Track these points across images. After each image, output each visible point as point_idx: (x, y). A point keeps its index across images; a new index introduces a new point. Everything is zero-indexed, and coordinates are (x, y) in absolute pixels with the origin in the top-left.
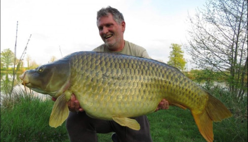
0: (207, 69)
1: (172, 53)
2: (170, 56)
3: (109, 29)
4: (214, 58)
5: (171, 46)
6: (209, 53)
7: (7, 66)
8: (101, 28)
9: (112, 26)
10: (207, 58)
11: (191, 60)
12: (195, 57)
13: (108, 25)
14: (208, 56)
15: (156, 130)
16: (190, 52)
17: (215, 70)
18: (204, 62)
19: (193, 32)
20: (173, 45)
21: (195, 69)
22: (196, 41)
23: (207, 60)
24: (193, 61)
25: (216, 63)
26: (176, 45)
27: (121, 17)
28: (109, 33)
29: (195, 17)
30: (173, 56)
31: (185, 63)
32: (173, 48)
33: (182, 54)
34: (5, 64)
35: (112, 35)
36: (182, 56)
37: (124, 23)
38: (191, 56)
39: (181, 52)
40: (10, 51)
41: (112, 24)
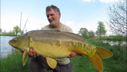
0: (119, 35)
1: (98, 27)
2: (97, 28)
3: (52, 17)
4: (123, 29)
5: (98, 23)
6: (120, 26)
7: (17, 34)
8: (48, 16)
9: (53, 15)
10: (119, 29)
11: (110, 30)
12: (112, 28)
13: (51, 15)
14: (120, 28)
15: (90, 67)
16: (109, 25)
17: (124, 35)
18: (117, 31)
19: (111, 14)
20: (99, 22)
21: (111, 35)
22: (113, 19)
23: (119, 30)
24: (111, 30)
25: (124, 32)
26: (101, 22)
27: (58, 10)
28: (52, 19)
29: (112, 7)
30: (99, 28)
31: (106, 31)
32: (99, 24)
33: (104, 27)
34: (16, 33)
35: (53, 20)
36: (104, 28)
37: (60, 13)
38: (110, 28)
39: (104, 26)
40: (18, 27)
41: (54, 14)
